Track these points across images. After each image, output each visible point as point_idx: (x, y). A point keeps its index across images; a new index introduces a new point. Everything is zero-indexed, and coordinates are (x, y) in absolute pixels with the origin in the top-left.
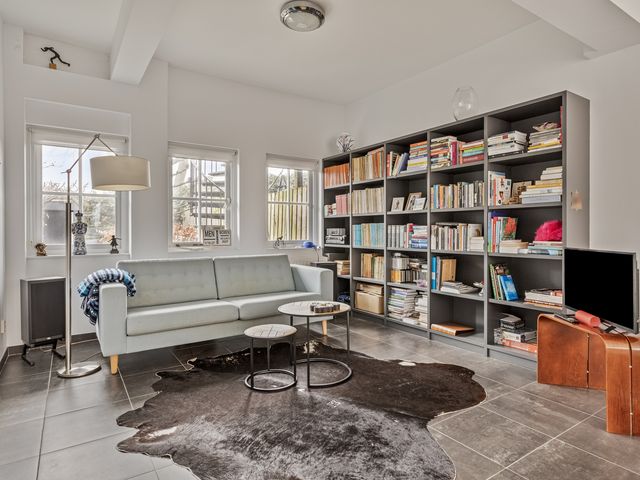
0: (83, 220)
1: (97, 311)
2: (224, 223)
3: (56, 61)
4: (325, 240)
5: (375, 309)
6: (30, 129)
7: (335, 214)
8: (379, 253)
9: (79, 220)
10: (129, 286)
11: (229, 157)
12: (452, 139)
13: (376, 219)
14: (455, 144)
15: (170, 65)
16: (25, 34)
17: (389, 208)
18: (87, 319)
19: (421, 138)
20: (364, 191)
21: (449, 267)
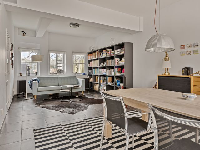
0: (30, 68)
1: (32, 87)
2: (62, 68)
3: (24, 34)
4: (88, 73)
5: (97, 90)
6: (19, 48)
7: (90, 66)
8: (98, 76)
9: (29, 68)
10: (39, 82)
11: (64, 52)
12: (110, 50)
13: (97, 68)
14: (110, 51)
15: (49, 32)
16: (18, 29)
17: (100, 65)
18: (30, 88)
19: (104, 49)
20: (95, 61)
21: (110, 79)
